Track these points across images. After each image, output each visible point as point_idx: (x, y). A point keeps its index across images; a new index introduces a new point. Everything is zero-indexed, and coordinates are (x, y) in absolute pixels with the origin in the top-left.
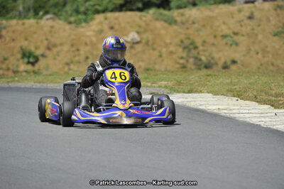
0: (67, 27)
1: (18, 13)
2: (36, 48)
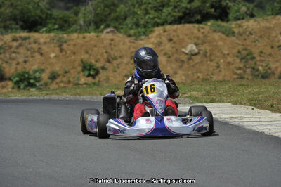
0: (127, 40)
1: (79, 27)
2: (96, 62)
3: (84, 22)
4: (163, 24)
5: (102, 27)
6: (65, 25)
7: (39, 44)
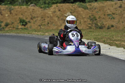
0: (40, 10)
1: (19, 3)
2: (26, 19)
3: (21, 1)
4: (56, 3)
5: (29, 3)
6: (12, 2)
7: (1, 10)
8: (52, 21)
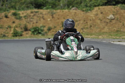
0: (82, 13)
4: (98, 6)
5: (71, 7)
6: (54, 6)
7: (43, 14)
8: (94, 24)
